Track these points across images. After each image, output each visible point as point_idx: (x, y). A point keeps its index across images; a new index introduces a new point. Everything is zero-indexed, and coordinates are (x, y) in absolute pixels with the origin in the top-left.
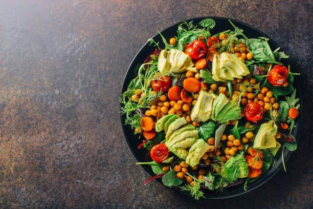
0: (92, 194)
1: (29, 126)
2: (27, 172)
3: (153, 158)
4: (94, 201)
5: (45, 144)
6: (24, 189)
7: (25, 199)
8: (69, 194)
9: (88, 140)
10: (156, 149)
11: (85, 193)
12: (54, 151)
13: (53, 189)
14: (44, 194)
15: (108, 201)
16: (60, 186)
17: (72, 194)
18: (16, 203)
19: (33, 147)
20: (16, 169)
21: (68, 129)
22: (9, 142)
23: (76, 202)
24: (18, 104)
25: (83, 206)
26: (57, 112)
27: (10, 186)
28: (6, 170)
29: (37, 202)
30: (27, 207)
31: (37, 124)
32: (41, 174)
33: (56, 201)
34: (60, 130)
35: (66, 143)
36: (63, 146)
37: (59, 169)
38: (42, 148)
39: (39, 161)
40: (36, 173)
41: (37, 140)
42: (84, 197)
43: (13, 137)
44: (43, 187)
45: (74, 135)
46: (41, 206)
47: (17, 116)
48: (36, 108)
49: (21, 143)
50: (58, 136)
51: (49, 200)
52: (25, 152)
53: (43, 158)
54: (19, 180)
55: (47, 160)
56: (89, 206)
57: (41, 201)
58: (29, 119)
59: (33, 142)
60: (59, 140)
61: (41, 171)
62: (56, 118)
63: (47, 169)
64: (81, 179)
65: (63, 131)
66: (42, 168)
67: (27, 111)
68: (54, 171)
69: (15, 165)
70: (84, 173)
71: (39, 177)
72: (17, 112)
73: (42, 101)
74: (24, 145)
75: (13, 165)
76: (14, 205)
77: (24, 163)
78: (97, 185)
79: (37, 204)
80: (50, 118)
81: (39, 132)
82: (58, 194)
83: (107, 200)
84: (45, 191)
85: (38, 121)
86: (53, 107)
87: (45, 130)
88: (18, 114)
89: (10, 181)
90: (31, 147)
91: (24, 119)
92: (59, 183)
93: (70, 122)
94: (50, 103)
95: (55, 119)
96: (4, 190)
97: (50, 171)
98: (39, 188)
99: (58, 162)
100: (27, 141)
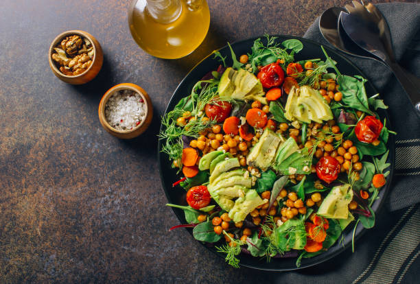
0: (142, 264)
1: (62, 174)
2: (58, 234)
3: (189, 202)
4: (144, 273)
5: (82, 198)
6: (54, 256)
7: (54, 269)
8: (113, 264)
9: (139, 195)
10: (195, 191)
11: (133, 263)
12: (94, 207)
13: (92, 257)
14: (80, 264)
15: (164, 274)
16: (100, 253)
17: (117, 265)
18: (43, 274)
19: (67, 202)
20: (44, 230)
21: (113, 179)
22: (35, 195)
23: (122, 274)
24: (48, 146)
25: (130, 279)
26: (99, 157)
27: (36, 252)
28: (31, 230)
29: (70, 273)
30: (58, 279)
31: (72, 172)
32: (77, 238)
33: (95, 272)
34: (103, 181)
35: (110, 198)
36: (106, 202)
37: (100, 232)
38: (78, 203)
39: (74, 220)
40: (70, 236)
41: (71, 193)
42: (132, 268)
43: (41, 188)
44: (80, 254)
45: (120, 188)
46: (76, 278)
47: (47, 161)
48: (71, 152)
49: (51, 197)
50: (100, 188)
51: (87, 271)
52: (56, 208)
53: (79, 216)
54: (48, 244)
55: (84, 219)
56: (138, 280)
57: (76, 273)
58: (61, 165)
59: (66, 195)
60: (101, 194)
61: (77, 233)
62: (97, 165)
63: (84, 231)
64: (128, 245)
65: (106, 182)
66: (77, 229)
67: (59, 154)
68: (94, 234)
69: (43, 225)
70: (133, 237)
71: (73, 241)
72: (46, 156)
73: (79, 143)
74: (55, 199)
75: (40, 225)
76: (40, 276)
77: (54, 223)
78: (148, 253)
79: (70, 276)
80: (89, 165)
81: (75, 183)
82: (99, 263)
83: (161, 272)
84: (81, 259)
85: (73, 168)
86: (93, 151)
87: (82, 181)
88: (47, 159)
89: (36, 245)
90: (63, 202)
91: (55, 166)
92: (100, 249)
93: (115, 171)
94: (89, 145)
95: (95, 166)
96: (29, 257)
97: (89, 233)
98: (73, 256)
99: (98, 223)
100: (59, 194)
